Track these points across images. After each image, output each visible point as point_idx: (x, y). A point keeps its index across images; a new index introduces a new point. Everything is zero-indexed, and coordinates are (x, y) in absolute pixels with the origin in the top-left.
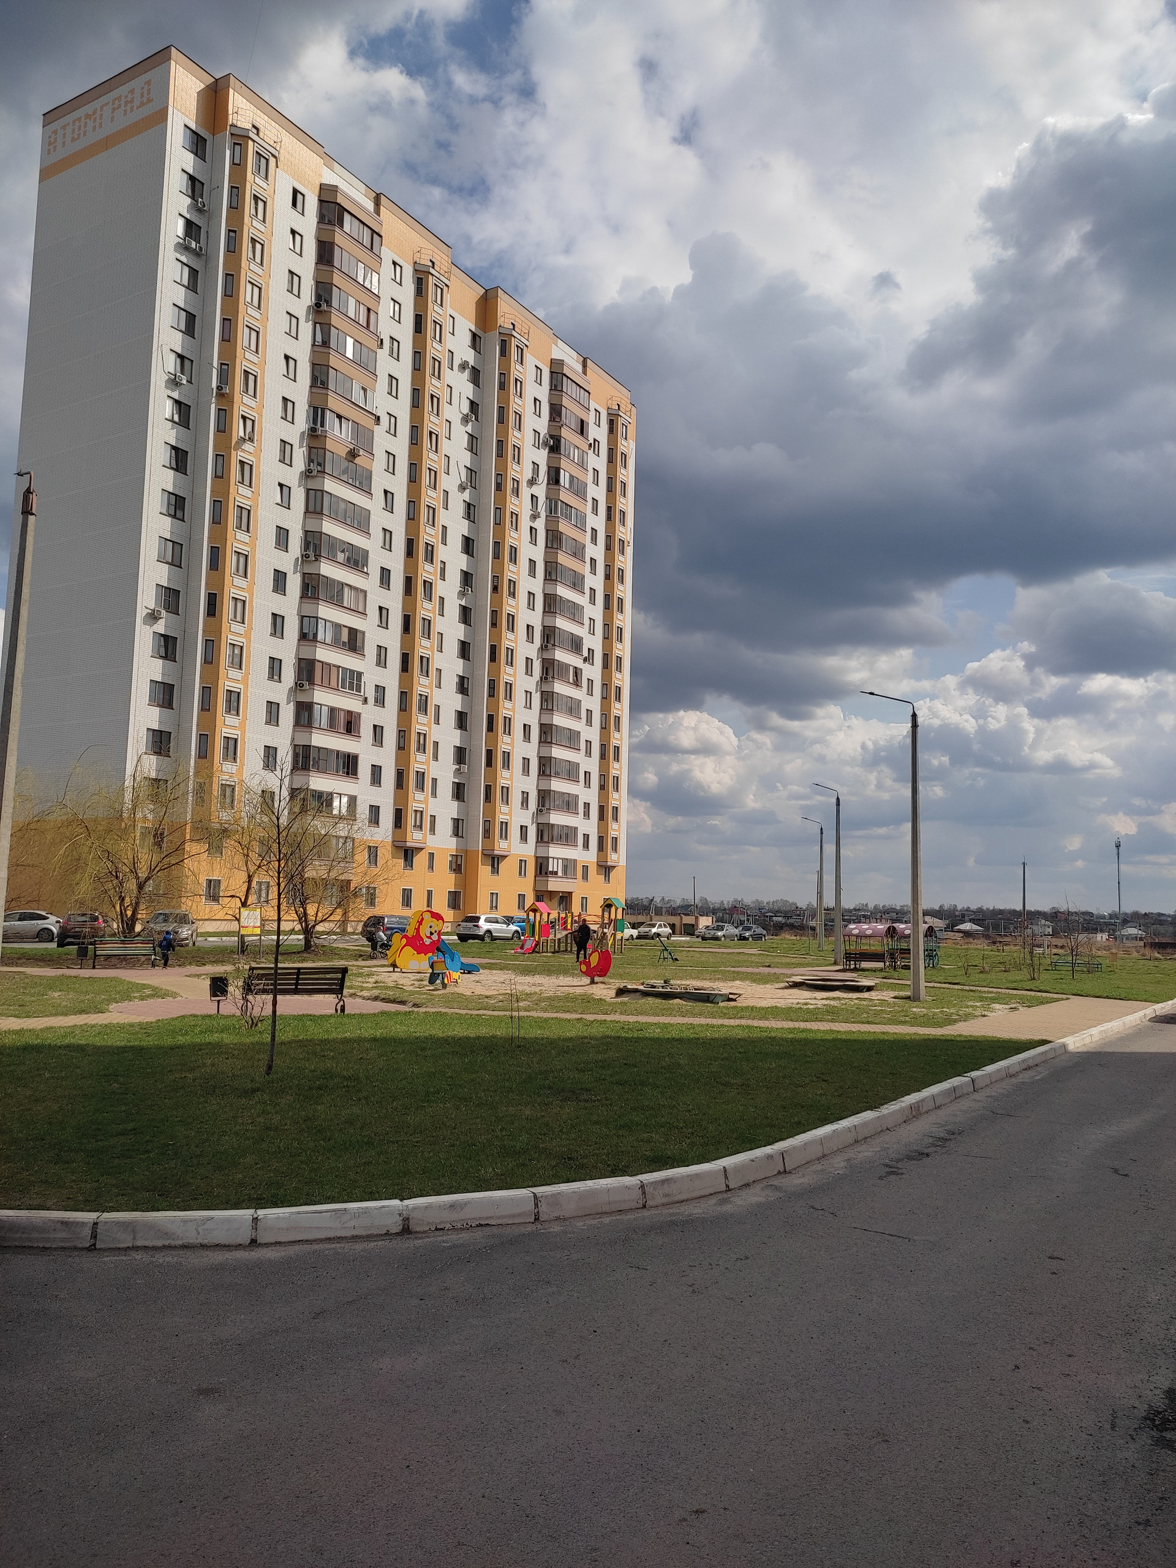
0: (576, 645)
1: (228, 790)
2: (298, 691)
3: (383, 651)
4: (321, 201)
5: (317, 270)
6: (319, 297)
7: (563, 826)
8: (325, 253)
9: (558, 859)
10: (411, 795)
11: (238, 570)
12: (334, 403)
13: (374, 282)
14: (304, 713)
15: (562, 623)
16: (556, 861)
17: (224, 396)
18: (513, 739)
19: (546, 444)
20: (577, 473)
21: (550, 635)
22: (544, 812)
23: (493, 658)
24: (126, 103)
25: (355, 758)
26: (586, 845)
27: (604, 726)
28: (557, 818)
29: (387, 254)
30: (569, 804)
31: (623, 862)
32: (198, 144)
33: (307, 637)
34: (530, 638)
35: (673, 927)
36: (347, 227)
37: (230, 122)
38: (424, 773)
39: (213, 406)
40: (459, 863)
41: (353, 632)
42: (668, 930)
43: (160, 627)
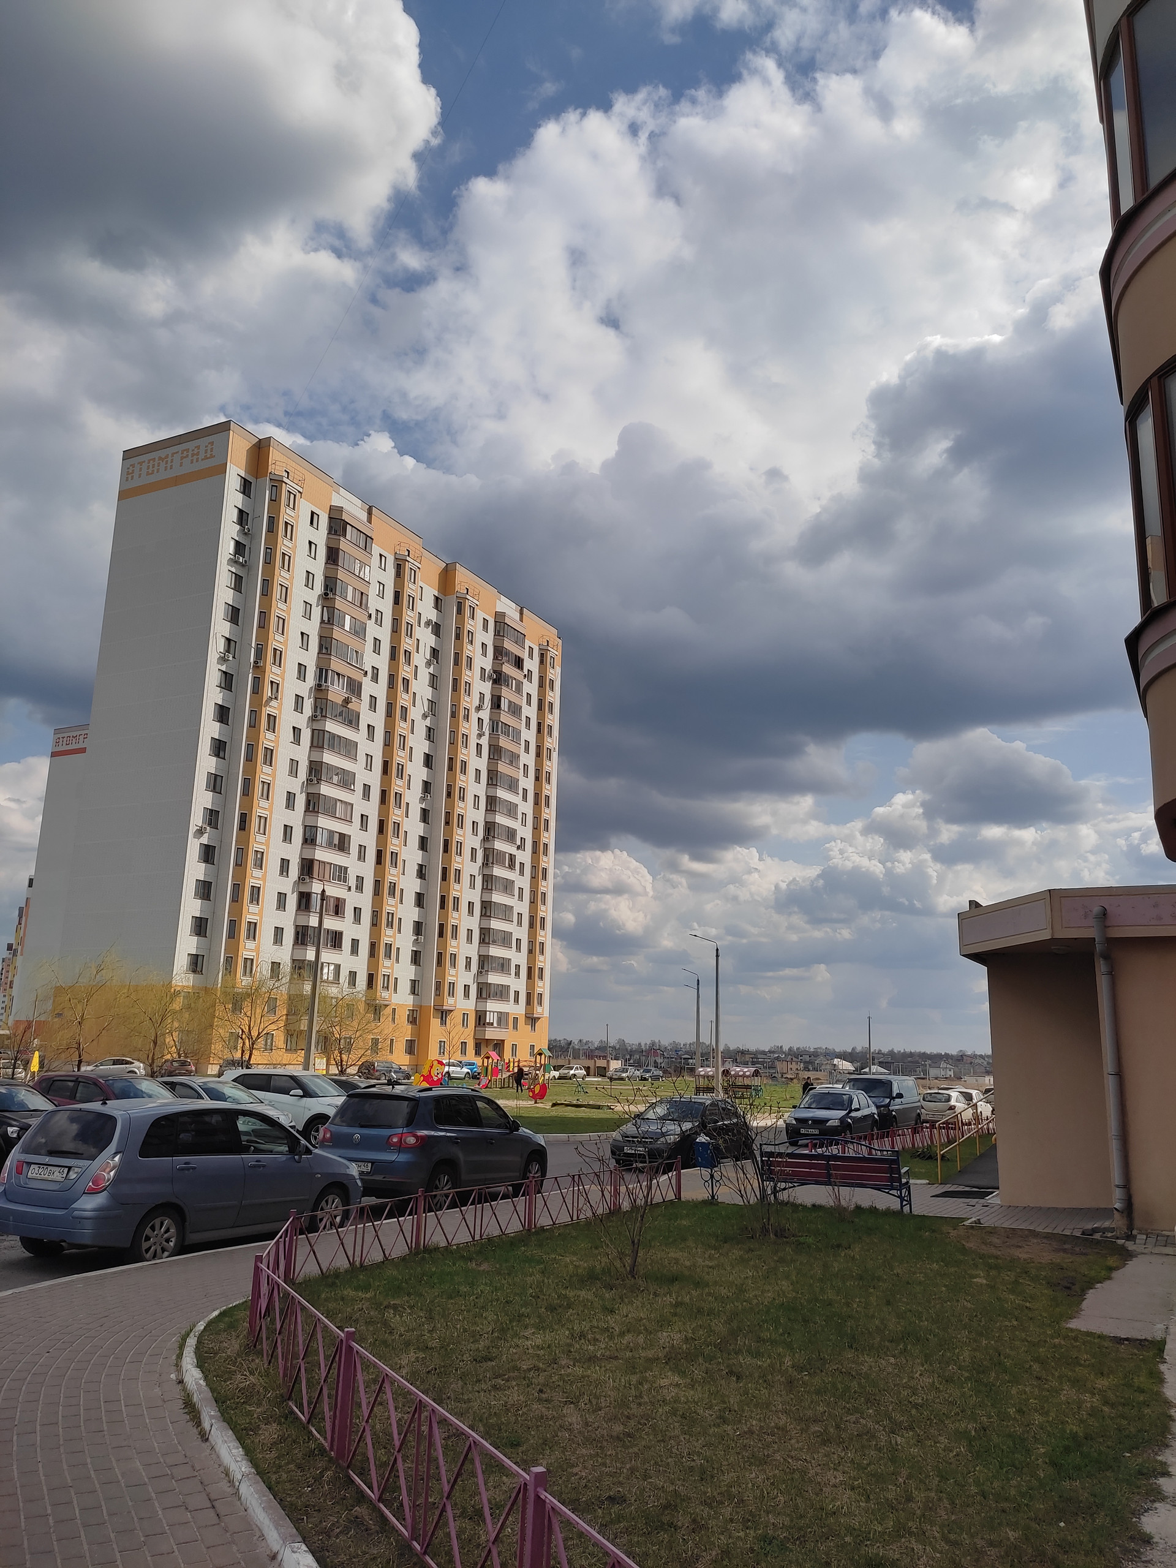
0: (511, 835)
1: (249, 962)
2: (300, 884)
3: (363, 849)
4: (330, 518)
5: (326, 568)
6: (326, 587)
7: (498, 985)
8: (333, 555)
9: (493, 1012)
10: (381, 962)
11: (262, 796)
12: (336, 664)
13: (366, 574)
14: (304, 901)
15: (500, 819)
16: (492, 1013)
17: (258, 667)
18: (460, 915)
19: (490, 677)
20: (514, 698)
21: (490, 829)
22: (484, 973)
23: (446, 849)
24: (193, 455)
25: (341, 933)
26: (517, 1000)
27: (532, 901)
28: (494, 978)
29: (376, 550)
30: (503, 965)
31: (546, 1014)
32: (246, 487)
33: (309, 840)
34: (475, 832)
35: (588, 1069)
36: (348, 536)
37: (269, 471)
38: (391, 944)
39: (250, 675)
40: (415, 1016)
41: (342, 836)
42: (584, 1072)
43: (205, 840)
